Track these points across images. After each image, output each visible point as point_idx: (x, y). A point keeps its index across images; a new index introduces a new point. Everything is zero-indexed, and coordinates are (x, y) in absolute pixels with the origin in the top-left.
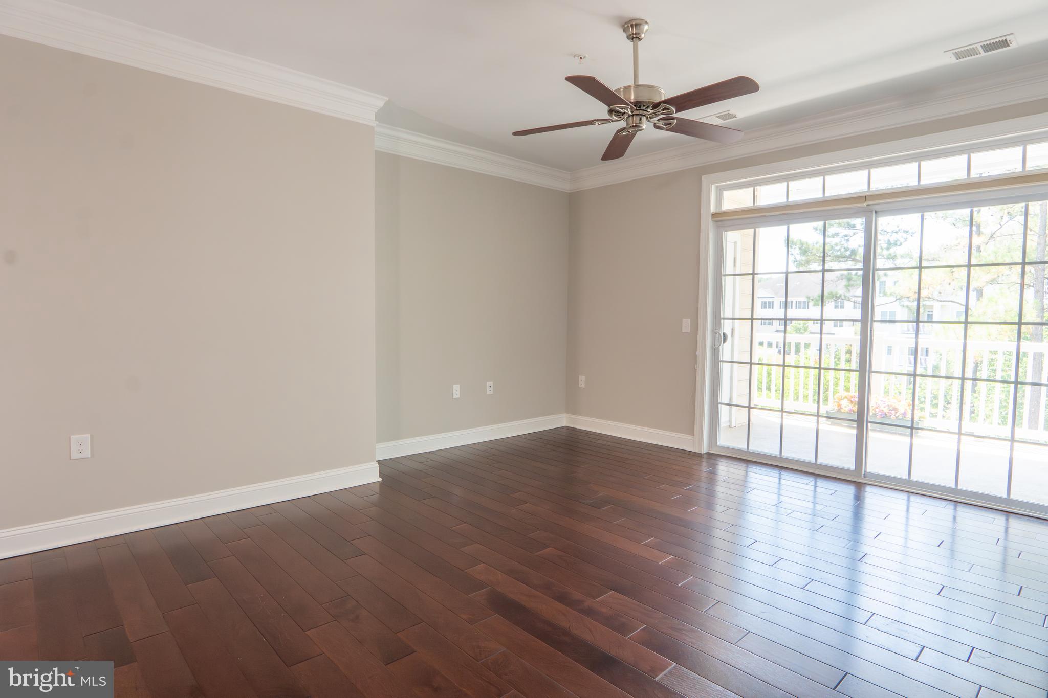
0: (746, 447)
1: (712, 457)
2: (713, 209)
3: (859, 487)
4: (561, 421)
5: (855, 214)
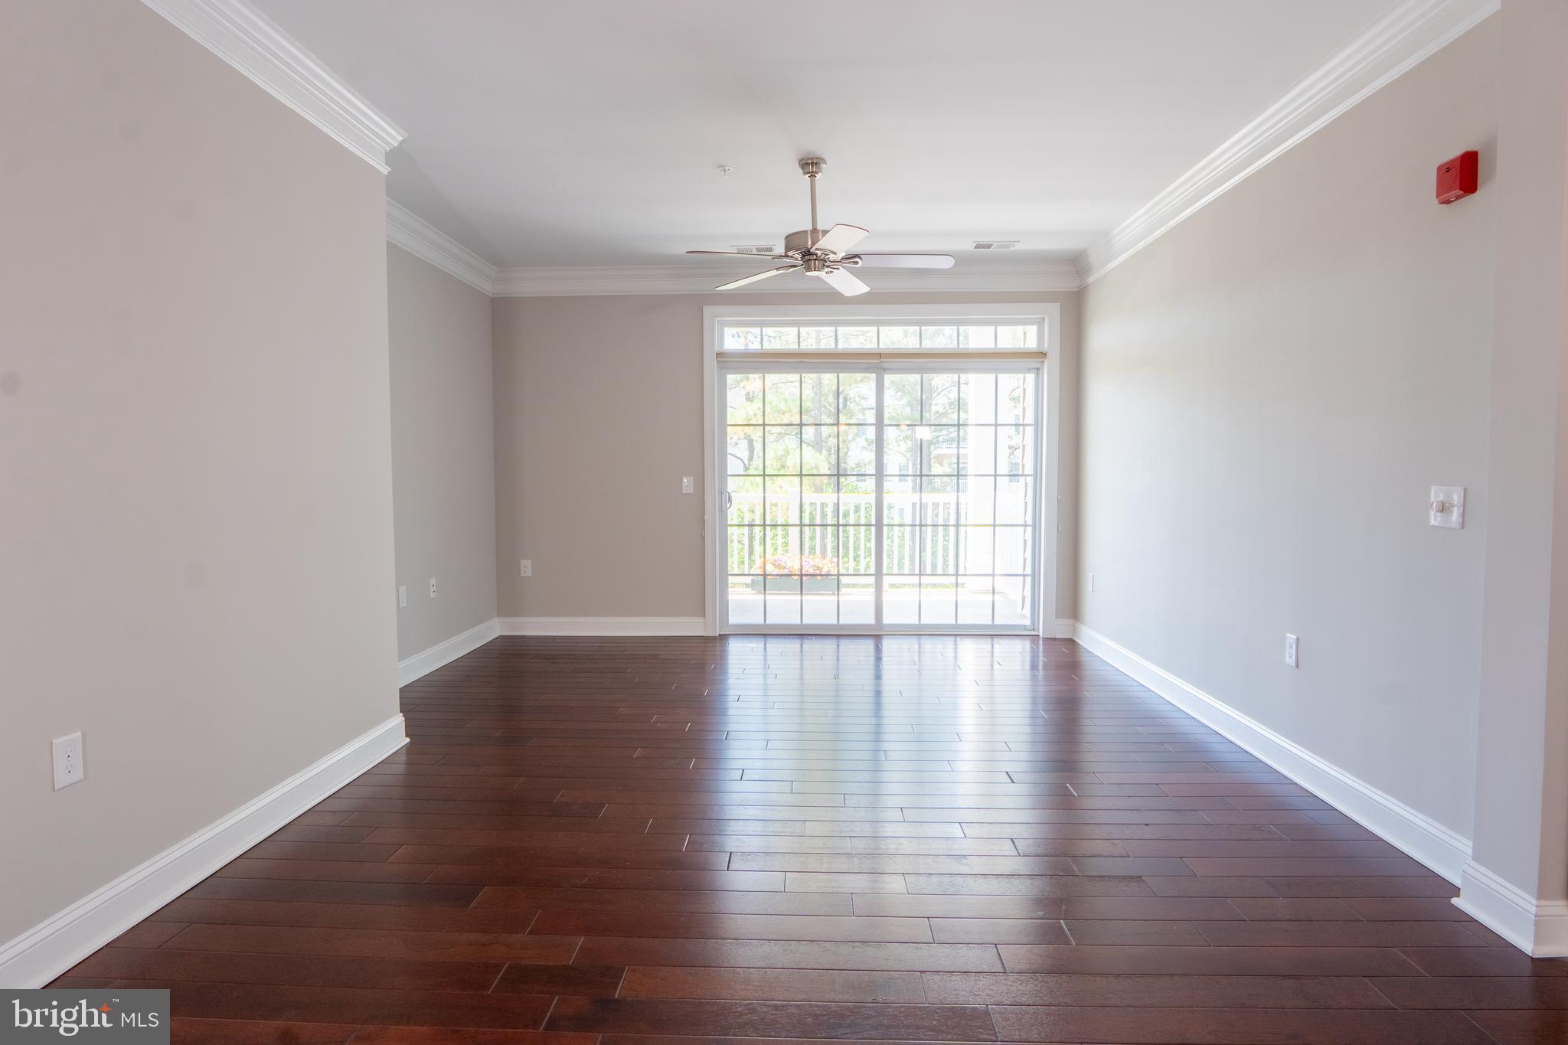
0: (763, 622)
1: (723, 638)
2: (716, 349)
3: (878, 638)
4: (495, 628)
5: (867, 369)
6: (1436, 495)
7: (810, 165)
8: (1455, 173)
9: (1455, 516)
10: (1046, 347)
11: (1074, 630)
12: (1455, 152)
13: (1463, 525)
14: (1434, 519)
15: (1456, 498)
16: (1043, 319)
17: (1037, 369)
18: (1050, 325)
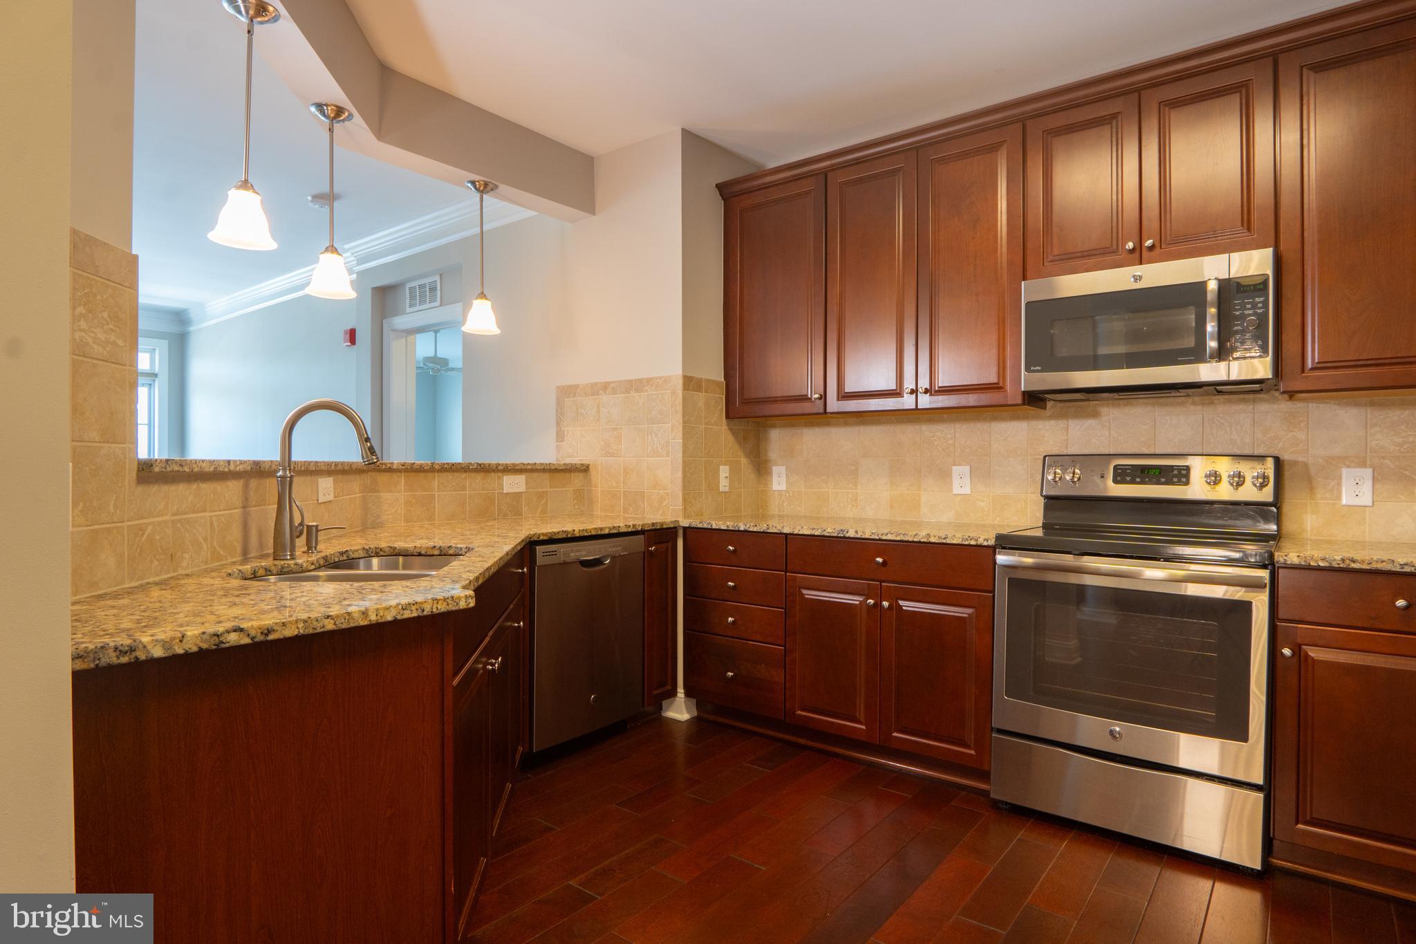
8: (349, 336)
10: (157, 370)
12: (349, 327)
16: (155, 349)
17: (150, 385)
18: (160, 354)
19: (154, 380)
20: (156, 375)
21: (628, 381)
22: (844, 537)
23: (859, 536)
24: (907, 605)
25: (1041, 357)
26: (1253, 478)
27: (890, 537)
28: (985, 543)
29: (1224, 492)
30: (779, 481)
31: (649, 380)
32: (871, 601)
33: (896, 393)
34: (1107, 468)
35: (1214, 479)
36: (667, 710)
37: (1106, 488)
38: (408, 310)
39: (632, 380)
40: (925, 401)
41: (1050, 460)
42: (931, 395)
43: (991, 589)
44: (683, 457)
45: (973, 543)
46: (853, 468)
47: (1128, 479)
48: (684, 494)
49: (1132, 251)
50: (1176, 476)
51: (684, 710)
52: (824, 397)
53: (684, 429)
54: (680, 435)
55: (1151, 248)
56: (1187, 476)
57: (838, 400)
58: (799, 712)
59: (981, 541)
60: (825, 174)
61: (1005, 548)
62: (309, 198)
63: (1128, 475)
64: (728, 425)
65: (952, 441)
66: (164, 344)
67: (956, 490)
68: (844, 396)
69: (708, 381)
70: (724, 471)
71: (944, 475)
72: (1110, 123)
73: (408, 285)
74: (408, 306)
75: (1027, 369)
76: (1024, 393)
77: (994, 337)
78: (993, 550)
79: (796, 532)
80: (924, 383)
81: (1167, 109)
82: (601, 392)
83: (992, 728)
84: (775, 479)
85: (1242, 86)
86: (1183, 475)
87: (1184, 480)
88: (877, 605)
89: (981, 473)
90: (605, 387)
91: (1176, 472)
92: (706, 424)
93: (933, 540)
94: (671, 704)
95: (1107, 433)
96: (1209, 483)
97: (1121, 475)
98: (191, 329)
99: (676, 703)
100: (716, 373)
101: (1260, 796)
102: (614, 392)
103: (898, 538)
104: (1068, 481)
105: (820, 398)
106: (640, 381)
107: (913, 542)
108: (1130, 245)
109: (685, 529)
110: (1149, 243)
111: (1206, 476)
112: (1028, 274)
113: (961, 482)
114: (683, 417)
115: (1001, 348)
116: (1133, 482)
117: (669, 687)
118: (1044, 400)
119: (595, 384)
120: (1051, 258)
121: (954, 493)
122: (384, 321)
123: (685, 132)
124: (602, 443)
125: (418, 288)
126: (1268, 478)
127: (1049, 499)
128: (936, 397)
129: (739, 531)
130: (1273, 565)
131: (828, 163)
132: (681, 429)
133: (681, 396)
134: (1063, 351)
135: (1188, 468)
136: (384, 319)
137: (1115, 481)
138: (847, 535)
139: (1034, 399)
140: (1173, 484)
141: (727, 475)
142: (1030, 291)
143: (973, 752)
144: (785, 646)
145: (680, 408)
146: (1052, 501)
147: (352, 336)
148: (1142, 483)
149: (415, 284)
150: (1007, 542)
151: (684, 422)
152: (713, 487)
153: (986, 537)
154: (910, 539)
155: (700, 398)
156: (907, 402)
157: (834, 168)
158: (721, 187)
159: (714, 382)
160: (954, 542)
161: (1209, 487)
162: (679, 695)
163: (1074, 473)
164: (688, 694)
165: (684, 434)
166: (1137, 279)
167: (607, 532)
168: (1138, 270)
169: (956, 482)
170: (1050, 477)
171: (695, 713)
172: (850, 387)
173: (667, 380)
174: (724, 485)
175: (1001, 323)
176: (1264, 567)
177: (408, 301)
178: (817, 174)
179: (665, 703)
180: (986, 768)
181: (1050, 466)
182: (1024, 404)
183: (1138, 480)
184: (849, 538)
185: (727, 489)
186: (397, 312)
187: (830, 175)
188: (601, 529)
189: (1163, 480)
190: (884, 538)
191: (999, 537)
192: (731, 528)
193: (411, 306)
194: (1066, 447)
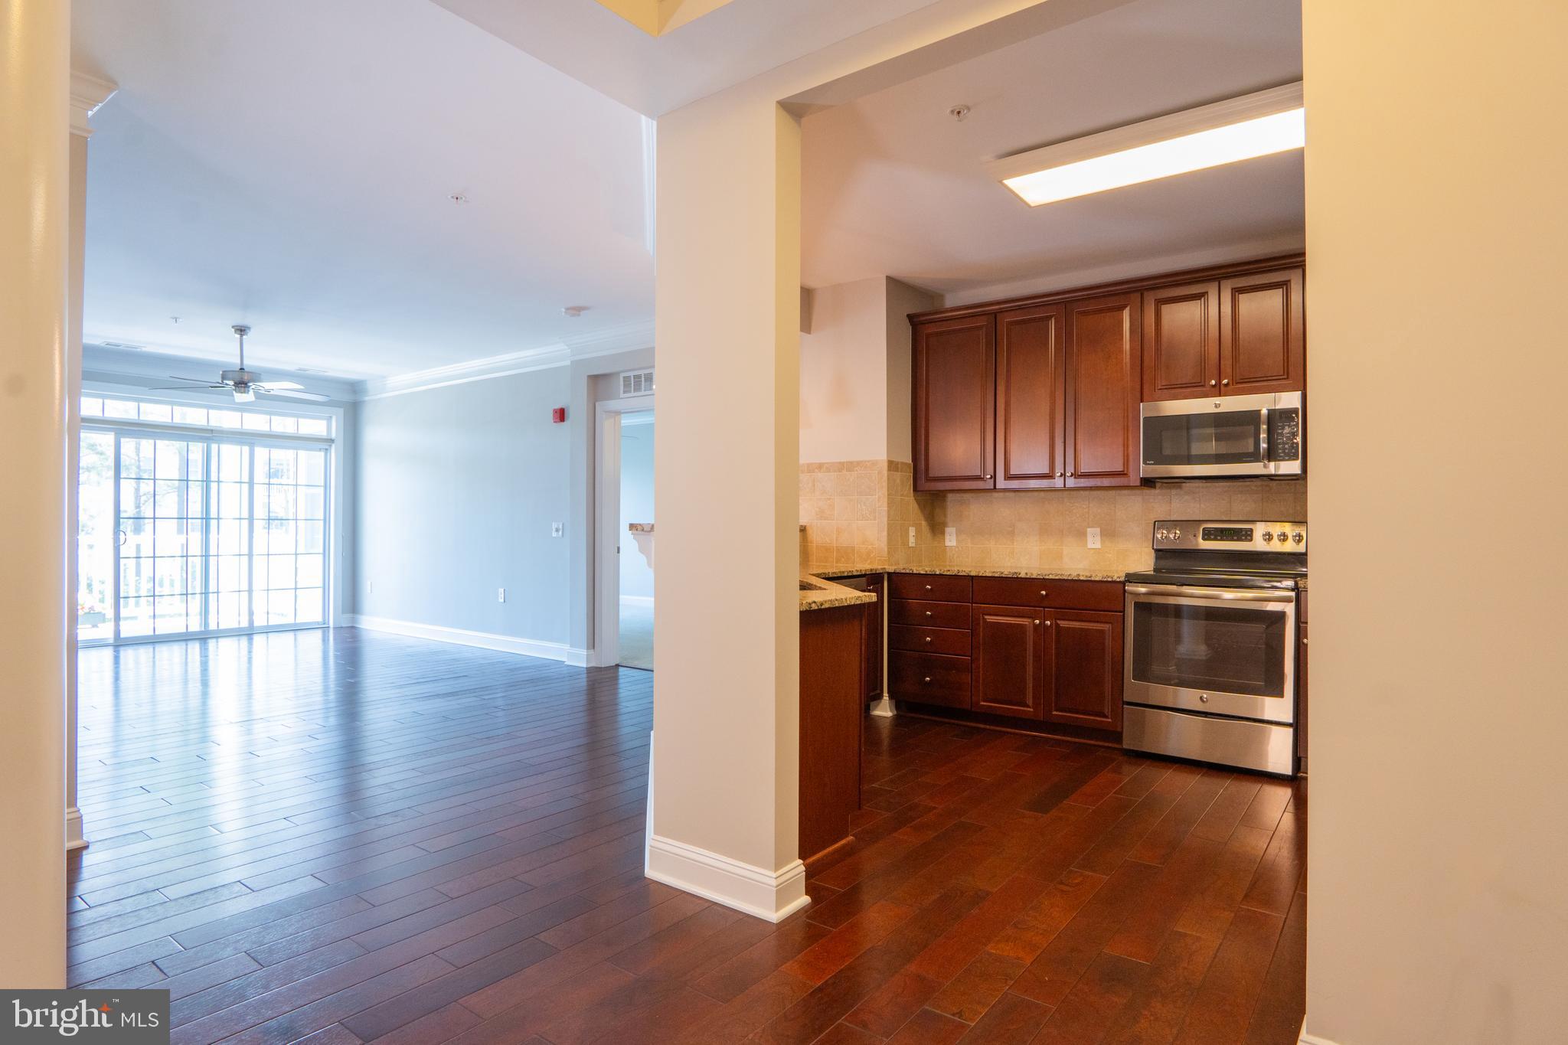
6: (554, 526)
7: (242, 330)
8: (558, 414)
9: (560, 533)
10: (333, 436)
11: (354, 620)
12: (558, 407)
13: (563, 536)
14: (554, 534)
15: (561, 527)
16: (331, 417)
17: (326, 449)
18: (337, 421)
19: (330, 446)
20: (332, 441)
21: (840, 463)
22: (1017, 578)
23: (1028, 577)
24: (1063, 624)
25: (1154, 454)
26: (1293, 536)
27: (1051, 577)
28: (1118, 580)
29: (1276, 546)
30: (951, 539)
31: (859, 463)
32: (1037, 622)
33: (1049, 476)
34: (1199, 530)
35: (1268, 537)
36: (874, 710)
37: (1197, 544)
38: (622, 395)
39: (844, 462)
40: (1071, 482)
41: (1159, 524)
42: (1075, 478)
43: (1122, 610)
44: (888, 520)
45: (1110, 579)
46: (1011, 529)
47: (1212, 537)
48: (888, 548)
49: (1213, 386)
50: (1243, 535)
51: (889, 709)
52: (994, 477)
53: (888, 500)
54: (886, 504)
55: (1226, 385)
56: (1251, 536)
57: (1005, 479)
58: (982, 703)
59: (1115, 578)
60: (995, 315)
61: (1131, 582)
62: (563, 310)
63: (1211, 534)
64: (914, 496)
65: (1087, 510)
66: (341, 411)
67: (1090, 545)
68: (1009, 477)
69: (902, 463)
70: (912, 531)
71: (1082, 535)
72: (1200, 299)
73: (622, 375)
74: (622, 391)
75: (1144, 463)
76: (1141, 478)
77: (1121, 440)
78: (1123, 583)
79: (980, 575)
80: (1070, 470)
81: (1237, 294)
82: (816, 470)
83: (1123, 701)
84: (947, 537)
85: (1284, 285)
86: (1248, 535)
87: (1249, 538)
88: (1042, 624)
89: (1109, 533)
90: (820, 466)
91: (1244, 533)
92: (902, 495)
93: (1082, 578)
94: (878, 705)
95: (1198, 506)
96: (1265, 540)
97: (1208, 535)
98: (367, 398)
99: (881, 705)
100: (907, 458)
101: (1290, 730)
102: (828, 470)
103: (1057, 578)
104: (1171, 537)
105: (991, 478)
106: (851, 463)
107: (1068, 580)
108: (1213, 382)
109: (889, 574)
110: (1225, 381)
111: (1263, 535)
112: (1145, 397)
113: (1094, 541)
114: (888, 491)
115: (1126, 446)
116: (1215, 539)
117: (878, 691)
118: (1154, 482)
119: (812, 464)
120: (1160, 387)
121: (1089, 547)
122: (597, 404)
123: (888, 278)
124: (818, 509)
125: (632, 378)
126: (1302, 536)
127: (1157, 551)
128: (1079, 480)
129: (935, 575)
130: (1298, 589)
131: (997, 307)
132: (886, 500)
133: (886, 475)
134: (1167, 451)
135: (1251, 530)
136: (597, 401)
137: (1204, 539)
138: (1020, 576)
139: (1148, 483)
140: (1242, 540)
141: (914, 534)
142: (1145, 410)
143: (1110, 720)
144: (971, 657)
145: (885, 484)
146: (1160, 553)
147: (561, 415)
148: (1221, 540)
149: (632, 374)
150: (1133, 578)
151: (888, 495)
152: (905, 543)
153: (1118, 575)
154: (1066, 578)
155: (898, 476)
156: (1058, 482)
157: (1001, 311)
158: (910, 317)
159: (906, 464)
160: (1097, 579)
161: (1265, 543)
162: (885, 698)
163: (1175, 533)
164: (891, 697)
165: (888, 504)
166: (1216, 406)
167: (846, 574)
168: (1217, 400)
169: (1090, 539)
170: (1159, 536)
171: (895, 713)
172: (1013, 471)
173: (874, 463)
174: (912, 541)
175: (1126, 429)
176: (1293, 590)
177: (622, 388)
178: (988, 314)
179: (872, 704)
180: (1119, 730)
181: (1159, 529)
182: (1141, 485)
183: (1219, 538)
184: (1021, 578)
185: (914, 545)
186: (609, 397)
187: (999, 316)
188: (843, 572)
189: (1235, 538)
190: (1047, 577)
191: (1128, 575)
192: (928, 573)
193: (624, 392)
194: (1170, 515)
